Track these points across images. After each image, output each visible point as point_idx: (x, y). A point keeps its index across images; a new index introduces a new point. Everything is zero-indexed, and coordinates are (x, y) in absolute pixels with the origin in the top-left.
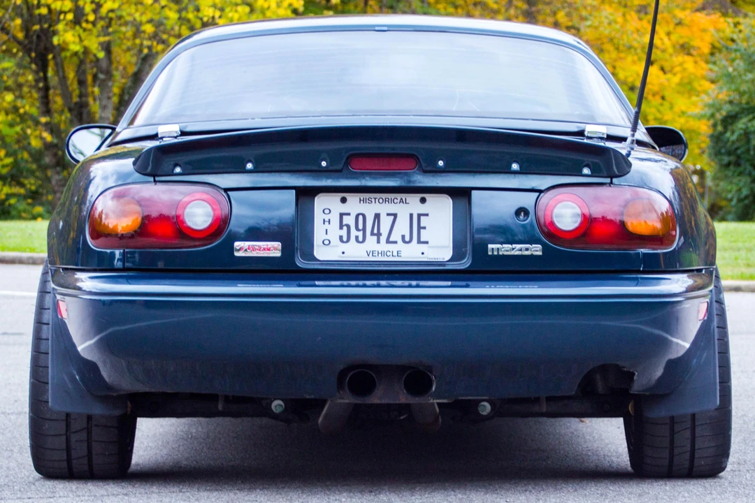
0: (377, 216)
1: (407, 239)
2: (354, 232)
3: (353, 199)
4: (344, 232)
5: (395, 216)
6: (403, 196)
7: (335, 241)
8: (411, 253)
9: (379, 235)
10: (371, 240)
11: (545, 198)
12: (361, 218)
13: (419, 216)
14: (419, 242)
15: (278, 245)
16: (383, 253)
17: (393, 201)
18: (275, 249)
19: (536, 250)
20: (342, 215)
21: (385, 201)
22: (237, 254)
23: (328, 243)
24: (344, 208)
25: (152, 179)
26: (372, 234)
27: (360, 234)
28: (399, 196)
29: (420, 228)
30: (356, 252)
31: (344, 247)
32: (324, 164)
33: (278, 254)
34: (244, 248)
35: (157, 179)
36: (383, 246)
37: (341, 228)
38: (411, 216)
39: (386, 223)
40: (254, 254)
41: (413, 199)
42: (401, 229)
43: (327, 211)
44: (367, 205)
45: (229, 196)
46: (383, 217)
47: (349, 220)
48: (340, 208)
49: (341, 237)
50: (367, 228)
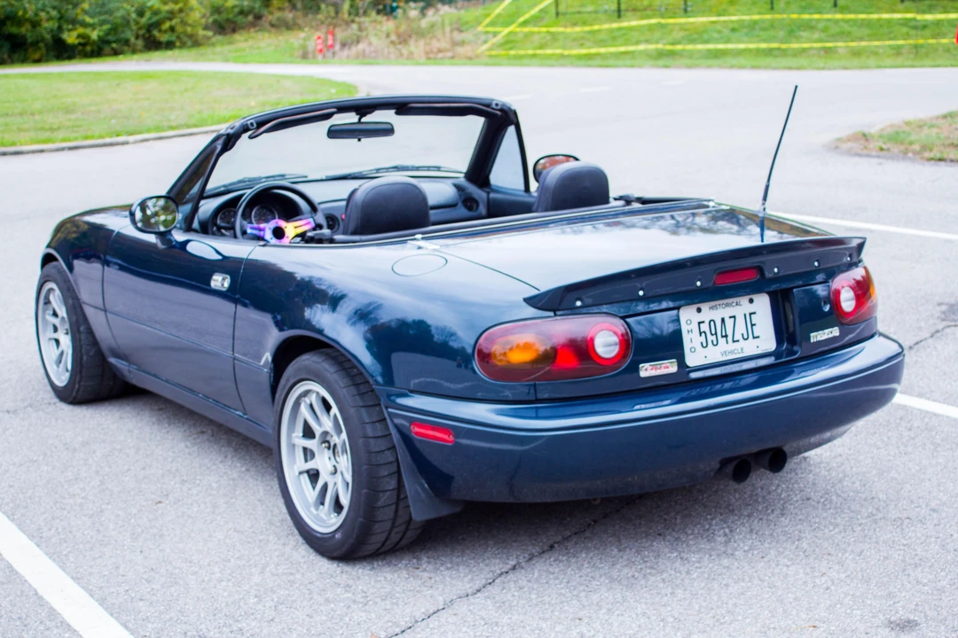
0: (723, 320)
1: (746, 337)
2: (710, 338)
3: (705, 308)
4: (703, 339)
5: (734, 317)
6: (737, 299)
7: (699, 348)
8: (750, 349)
9: (726, 336)
10: (722, 342)
12: (712, 323)
13: (750, 314)
14: (753, 337)
15: (674, 361)
16: (732, 352)
17: (731, 305)
18: (673, 365)
19: (836, 332)
20: (699, 323)
21: (727, 305)
22: (642, 375)
23: (693, 350)
24: (700, 317)
25: (552, 314)
26: (722, 336)
27: (714, 338)
28: (735, 300)
29: (752, 325)
30: (714, 355)
31: (705, 352)
32: (699, 283)
33: (674, 370)
34: (647, 370)
35: (557, 313)
36: (732, 346)
37: (701, 334)
38: (745, 315)
39: (729, 323)
40: (657, 373)
41: (744, 300)
42: (741, 328)
43: (689, 322)
44: (715, 311)
45: (626, 322)
46: (727, 320)
47: (705, 327)
48: (697, 317)
49: (702, 343)
50: (718, 332)
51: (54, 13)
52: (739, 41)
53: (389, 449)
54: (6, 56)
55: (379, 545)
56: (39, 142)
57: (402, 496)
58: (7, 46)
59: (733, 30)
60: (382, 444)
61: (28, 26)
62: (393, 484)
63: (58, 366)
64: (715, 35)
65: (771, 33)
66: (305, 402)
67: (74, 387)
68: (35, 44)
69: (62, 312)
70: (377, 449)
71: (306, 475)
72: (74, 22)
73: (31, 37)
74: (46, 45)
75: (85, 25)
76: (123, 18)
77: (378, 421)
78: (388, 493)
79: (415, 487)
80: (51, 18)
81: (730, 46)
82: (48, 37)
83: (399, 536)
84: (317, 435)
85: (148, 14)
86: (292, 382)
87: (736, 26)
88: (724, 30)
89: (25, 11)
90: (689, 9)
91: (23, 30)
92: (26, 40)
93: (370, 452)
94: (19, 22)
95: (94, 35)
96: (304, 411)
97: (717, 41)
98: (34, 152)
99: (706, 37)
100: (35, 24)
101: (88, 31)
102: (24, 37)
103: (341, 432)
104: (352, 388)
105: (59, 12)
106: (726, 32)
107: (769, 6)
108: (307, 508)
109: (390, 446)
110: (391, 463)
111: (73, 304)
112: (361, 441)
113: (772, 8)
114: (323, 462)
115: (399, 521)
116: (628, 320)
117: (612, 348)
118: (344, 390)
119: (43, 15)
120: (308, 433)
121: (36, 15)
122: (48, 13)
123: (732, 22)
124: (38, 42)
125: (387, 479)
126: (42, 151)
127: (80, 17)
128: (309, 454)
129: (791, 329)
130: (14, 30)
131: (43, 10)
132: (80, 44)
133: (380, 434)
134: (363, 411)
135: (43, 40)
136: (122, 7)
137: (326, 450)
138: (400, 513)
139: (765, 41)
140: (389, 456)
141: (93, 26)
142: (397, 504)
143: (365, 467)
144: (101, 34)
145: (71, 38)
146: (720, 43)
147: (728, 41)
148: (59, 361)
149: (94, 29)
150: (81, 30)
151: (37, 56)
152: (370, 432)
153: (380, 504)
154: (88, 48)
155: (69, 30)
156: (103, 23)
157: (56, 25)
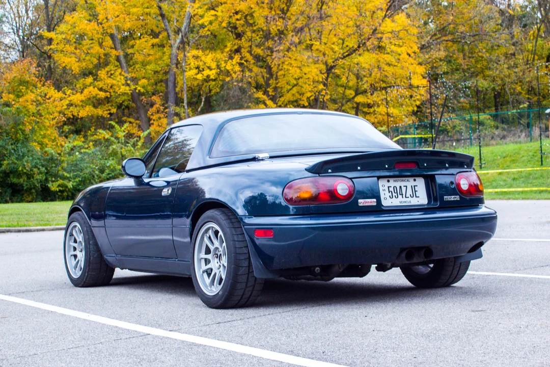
0: (400, 187)
1: (412, 196)
2: (394, 194)
3: (391, 180)
4: (390, 194)
5: (406, 186)
6: (408, 178)
7: (388, 198)
8: (414, 202)
9: (402, 195)
10: (400, 196)
11: (457, 177)
12: (395, 188)
13: (414, 186)
14: (416, 197)
15: (375, 200)
16: (405, 202)
17: (404, 181)
18: (374, 202)
19: (457, 198)
20: (389, 187)
21: (402, 181)
22: (360, 205)
23: (386, 199)
24: (389, 184)
25: (318, 175)
26: (400, 194)
27: (396, 194)
28: (407, 179)
29: (415, 191)
30: (396, 202)
31: (391, 200)
32: (387, 166)
33: (375, 204)
34: (362, 202)
35: (320, 175)
36: (405, 199)
37: (389, 192)
38: (412, 186)
39: (404, 189)
40: (367, 204)
41: (411, 179)
42: (409, 192)
43: (383, 186)
44: (396, 183)
45: (352, 181)
46: (402, 187)
47: (391, 189)
48: (387, 184)
49: (390, 196)
50: (398, 192)
51: (43, 169)
52: (518, 187)
53: (245, 247)
54: (8, 199)
55: (237, 302)
56: (41, 225)
57: (251, 271)
58: (9, 191)
59: (514, 179)
60: (242, 245)
61: (25, 178)
62: (246, 264)
63: (75, 270)
64: (502, 183)
65: (541, 181)
66: (206, 235)
67: (85, 275)
68: (29, 190)
69: (80, 238)
70: (239, 246)
71: (206, 273)
72: (56, 176)
73: (27, 185)
74: (36, 191)
75: (64, 178)
76: (90, 174)
77: (240, 234)
78: (244, 268)
79: (256, 263)
80: (41, 173)
81: (511, 190)
82: (38, 185)
83: (250, 293)
84: (212, 250)
85: (107, 171)
86: (200, 226)
87: (516, 176)
88: (508, 179)
89: (24, 167)
90: (483, 166)
91: (22, 180)
92: (23, 187)
93: (236, 248)
94: (19, 175)
95: (70, 185)
96: (206, 241)
97: (502, 187)
98: (38, 230)
99: (494, 184)
100: (30, 176)
101: (65, 182)
102: (22, 185)
103: (223, 242)
104: (229, 220)
105: (46, 169)
106: (510, 181)
107: (540, 163)
108: (206, 286)
109: (245, 245)
110: (246, 253)
111: (87, 229)
112: (231, 242)
113: (542, 164)
114: (214, 264)
115: (250, 284)
116: (353, 180)
117: (345, 191)
118: (224, 221)
119: (35, 170)
120: (208, 251)
121: (31, 170)
122: (39, 169)
123: (513, 173)
124: (31, 189)
125: (243, 261)
126: (43, 230)
127: (60, 173)
128: (207, 261)
129: (435, 195)
130: (15, 180)
131: (36, 167)
132: (60, 191)
133: (241, 240)
134: (233, 230)
135: (35, 188)
136: (90, 167)
137: (216, 258)
138: (250, 279)
139: (536, 186)
140: (245, 250)
141: (69, 179)
142: (248, 274)
143: (233, 255)
144: (75, 184)
145: (54, 187)
146: (505, 188)
147: (511, 187)
148: (76, 267)
149: (70, 181)
150: (60, 182)
151: (30, 199)
152: (236, 239)
153: (240, 273)
154: (65, 194)
155: (53, 181)
156: (76, 176)
157: (44, 177)
